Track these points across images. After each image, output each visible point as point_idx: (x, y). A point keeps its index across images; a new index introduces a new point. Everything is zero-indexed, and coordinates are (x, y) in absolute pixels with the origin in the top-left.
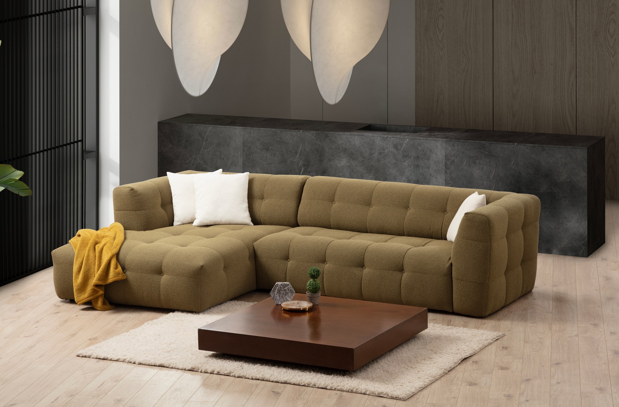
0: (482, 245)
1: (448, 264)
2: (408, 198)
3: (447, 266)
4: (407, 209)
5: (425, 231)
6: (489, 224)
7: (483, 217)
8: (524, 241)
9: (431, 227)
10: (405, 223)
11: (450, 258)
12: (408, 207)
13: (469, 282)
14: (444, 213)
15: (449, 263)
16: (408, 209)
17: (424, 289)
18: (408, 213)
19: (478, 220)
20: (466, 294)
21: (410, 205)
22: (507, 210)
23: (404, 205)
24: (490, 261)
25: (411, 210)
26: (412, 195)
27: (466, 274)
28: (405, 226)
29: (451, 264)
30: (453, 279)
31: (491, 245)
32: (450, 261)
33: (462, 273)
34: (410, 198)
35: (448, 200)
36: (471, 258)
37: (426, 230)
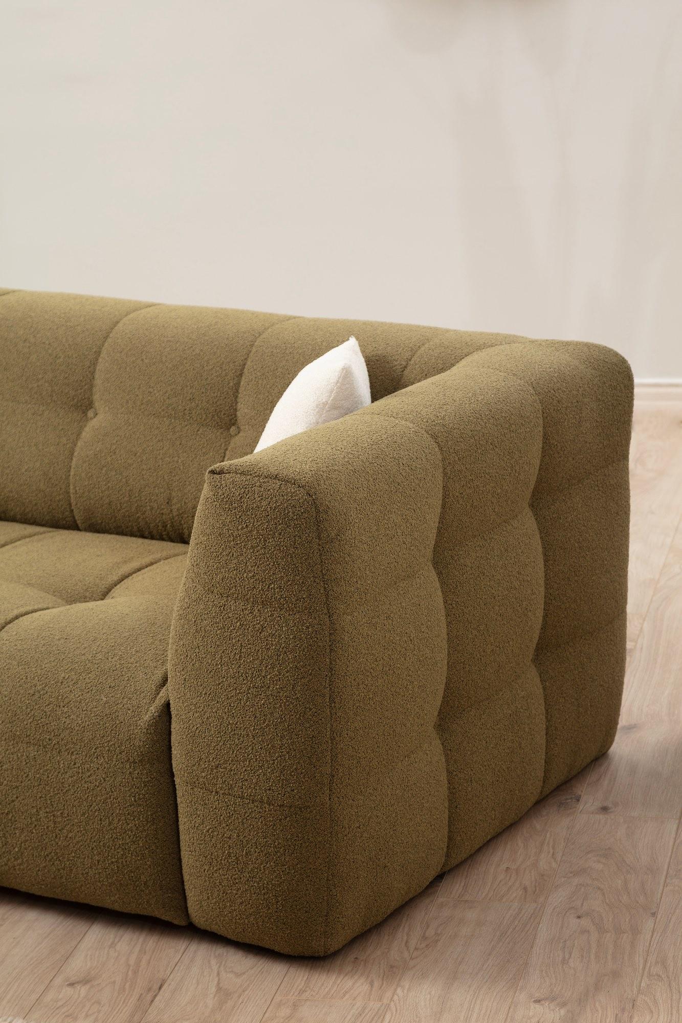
0: (291, 623)
1: (154, 709)
2: (88, 363)
3: (147, 718)
4: (85, 413)
5: (152, 509)
6: (318, 522)
7: (291, 489)
8: (546, 561)
9: (174, 494)
10: (72, 473)
11: (165, 681)
12: (90, 405)
13: (242, 798)
14: (229, 429)
15: (157, 701)
16: (90, 414)
17: (55, 823)
18: (87, 429)
19: (264, 503)
20: (229, 855)
21: (96, 397)
22: (434, 437)
23: (72, 393)
24: (332, 700)
25: (100, 417)
26: (104, 354)
27: (226, 762)
28: (75, 488)
29: (167, 705)
30: (177, 780)
31: (332, 623)
32: (163, 693)
33: (209, 753)
34: (94, 363)
35: (241, 375)
36: (245, 688)
37: (155, 505)
